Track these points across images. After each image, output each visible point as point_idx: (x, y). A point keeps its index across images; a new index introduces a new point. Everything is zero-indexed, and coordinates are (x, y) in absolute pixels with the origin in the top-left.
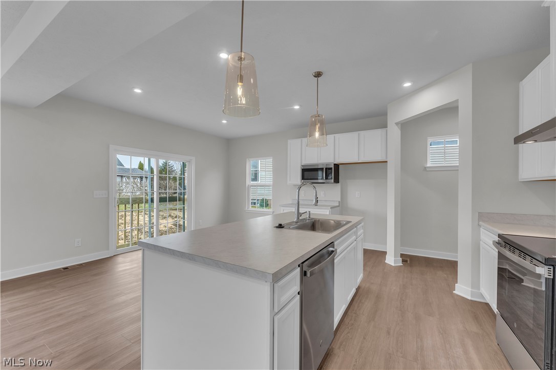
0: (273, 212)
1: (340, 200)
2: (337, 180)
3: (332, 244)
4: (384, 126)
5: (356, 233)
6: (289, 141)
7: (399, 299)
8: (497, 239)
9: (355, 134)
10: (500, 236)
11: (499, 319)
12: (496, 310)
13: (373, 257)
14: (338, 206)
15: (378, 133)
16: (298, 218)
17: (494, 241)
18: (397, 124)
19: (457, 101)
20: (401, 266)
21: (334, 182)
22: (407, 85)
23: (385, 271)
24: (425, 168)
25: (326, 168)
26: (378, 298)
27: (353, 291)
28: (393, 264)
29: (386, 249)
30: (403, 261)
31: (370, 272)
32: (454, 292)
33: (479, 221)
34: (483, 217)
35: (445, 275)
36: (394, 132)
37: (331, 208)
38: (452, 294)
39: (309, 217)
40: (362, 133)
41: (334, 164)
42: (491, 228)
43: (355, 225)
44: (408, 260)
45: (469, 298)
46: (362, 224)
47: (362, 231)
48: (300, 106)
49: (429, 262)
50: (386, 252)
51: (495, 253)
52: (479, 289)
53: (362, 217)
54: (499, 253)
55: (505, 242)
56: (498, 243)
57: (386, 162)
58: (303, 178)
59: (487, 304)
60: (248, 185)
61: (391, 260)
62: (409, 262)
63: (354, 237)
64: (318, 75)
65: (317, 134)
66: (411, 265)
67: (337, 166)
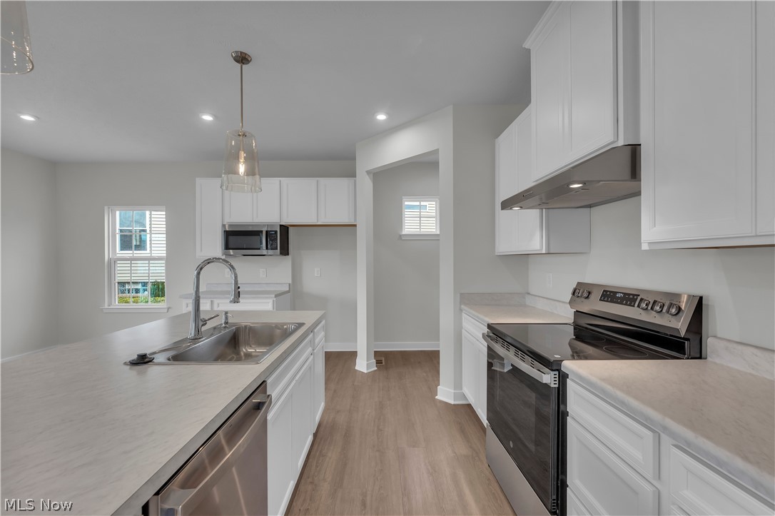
0: (168, 308)
1: (290, 282)
2: (285, 251)
3: (262, 386)
4: (352, 174)
5: (312, 342)
6: (198, 181)
7: (376, 429)
8: (486, 330)
9: (311, 182)
10: (489, 326)
11: (490, 432)
12: (485, 422)
13: (338, 362)
14: (288, 292)
15: (344, 183)
16: (198, 330)
17: (483, 334)
18: (368, 172)
19: (437, 151)
20: (375, 371)
21: (281, 254)
22: (381, 117)
23: (356, 383)
24: (400, 236)
25: (267, 231)
26: (347, 435)
27: (310, 438)
28: (365, 371)
29: (357, 348)
30: (378, 362)
31: (335, 391)
32: (436, 397)
33: (460, 305)
34: (467, 299)
35: (425, 374)
36: (365, 184)
37: (276, 296)
38: (435, 401)
39: (226, 323)
40: (323, 181)
41: (281, 226)
42: (476, 314)
43: (311, 330)
44: (384, 360)
45: (452, 402)
46: (323, 322)
47: (323, 333)
48: (215, 116)
49: (405, 358)
50: (356, 352)
51: (483, 346)
52: (462, 389)
53: (323, 312)
54: (489, 347)
55: (495, 333)
56: (489, 336)
57: (355, 226)
58: (227, 247)
59: (469, 406)
60: (110, 260)
61: (363, 365)
62: (384, 363)
63: (310, 349)
64: (242, 59)
65: (242, 168)
66: (387, 368)
67: (285, 229)
